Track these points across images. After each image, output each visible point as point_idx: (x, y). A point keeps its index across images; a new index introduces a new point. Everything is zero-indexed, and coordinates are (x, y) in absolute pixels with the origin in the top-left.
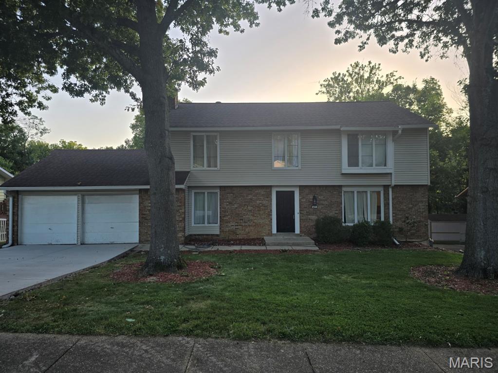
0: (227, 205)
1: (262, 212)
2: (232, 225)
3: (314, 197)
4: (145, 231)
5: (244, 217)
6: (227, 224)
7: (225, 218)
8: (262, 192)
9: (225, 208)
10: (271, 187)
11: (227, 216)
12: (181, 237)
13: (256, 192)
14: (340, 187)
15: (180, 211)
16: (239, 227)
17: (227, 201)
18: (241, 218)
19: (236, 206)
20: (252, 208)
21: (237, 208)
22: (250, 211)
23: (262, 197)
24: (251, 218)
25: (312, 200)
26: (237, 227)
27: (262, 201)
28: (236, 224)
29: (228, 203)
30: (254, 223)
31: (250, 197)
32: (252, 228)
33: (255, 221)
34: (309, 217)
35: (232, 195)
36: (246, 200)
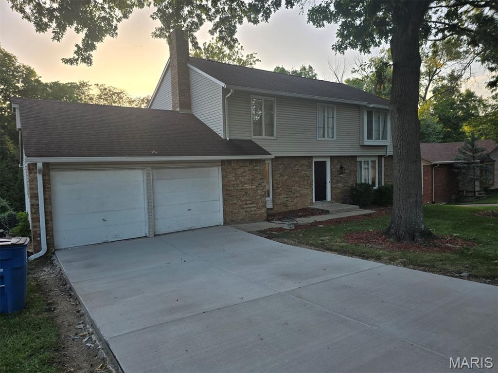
0: (279, 177)
1: (306, 183)
2: (283, 198)
3: (341, 166)
4: (231, 210)
5: (293, 188)
6: (279, 197)
7: (277, 191)
8: (305, 162)
9: (277, 180)
10: (311, 157)
11: (279, 188)
12: (264, 213)
13: (301, 162)
14: (356, 157)
15: (262, 184)
16: (289, 199)
17: (279, 172)
18: (291, 190)
19: (286, 177)
20: (298, 178)
21: (286, 179)
22: (297, 182)
23: (305, 168)
24: (298, 188)
25: (339, 170)
26: (287, 199)
27: (306, 171)
28: (287, 196)
29: (279, 175)
30: (300, 193)
31: (297, 167)
32: (299, 199)
33: (301, 192)
34: (338, 185)
35: (282, 166)
36: (294, 171)
